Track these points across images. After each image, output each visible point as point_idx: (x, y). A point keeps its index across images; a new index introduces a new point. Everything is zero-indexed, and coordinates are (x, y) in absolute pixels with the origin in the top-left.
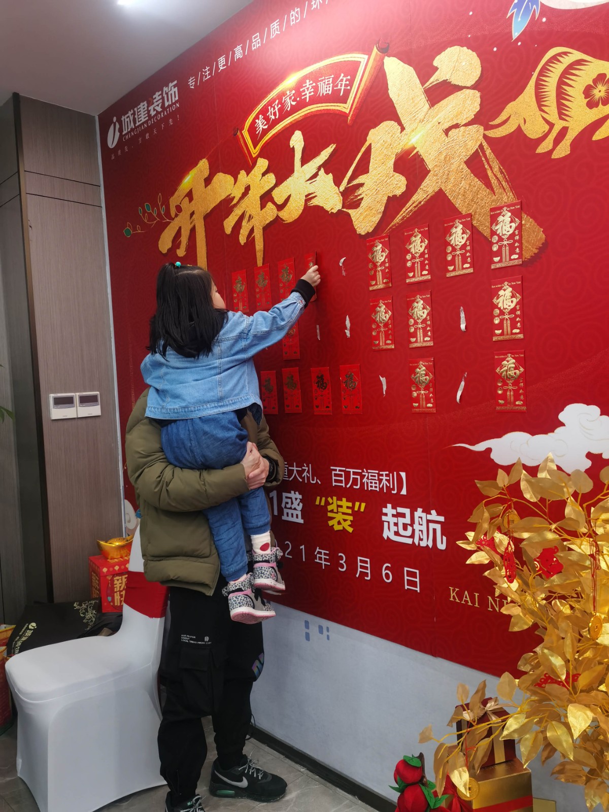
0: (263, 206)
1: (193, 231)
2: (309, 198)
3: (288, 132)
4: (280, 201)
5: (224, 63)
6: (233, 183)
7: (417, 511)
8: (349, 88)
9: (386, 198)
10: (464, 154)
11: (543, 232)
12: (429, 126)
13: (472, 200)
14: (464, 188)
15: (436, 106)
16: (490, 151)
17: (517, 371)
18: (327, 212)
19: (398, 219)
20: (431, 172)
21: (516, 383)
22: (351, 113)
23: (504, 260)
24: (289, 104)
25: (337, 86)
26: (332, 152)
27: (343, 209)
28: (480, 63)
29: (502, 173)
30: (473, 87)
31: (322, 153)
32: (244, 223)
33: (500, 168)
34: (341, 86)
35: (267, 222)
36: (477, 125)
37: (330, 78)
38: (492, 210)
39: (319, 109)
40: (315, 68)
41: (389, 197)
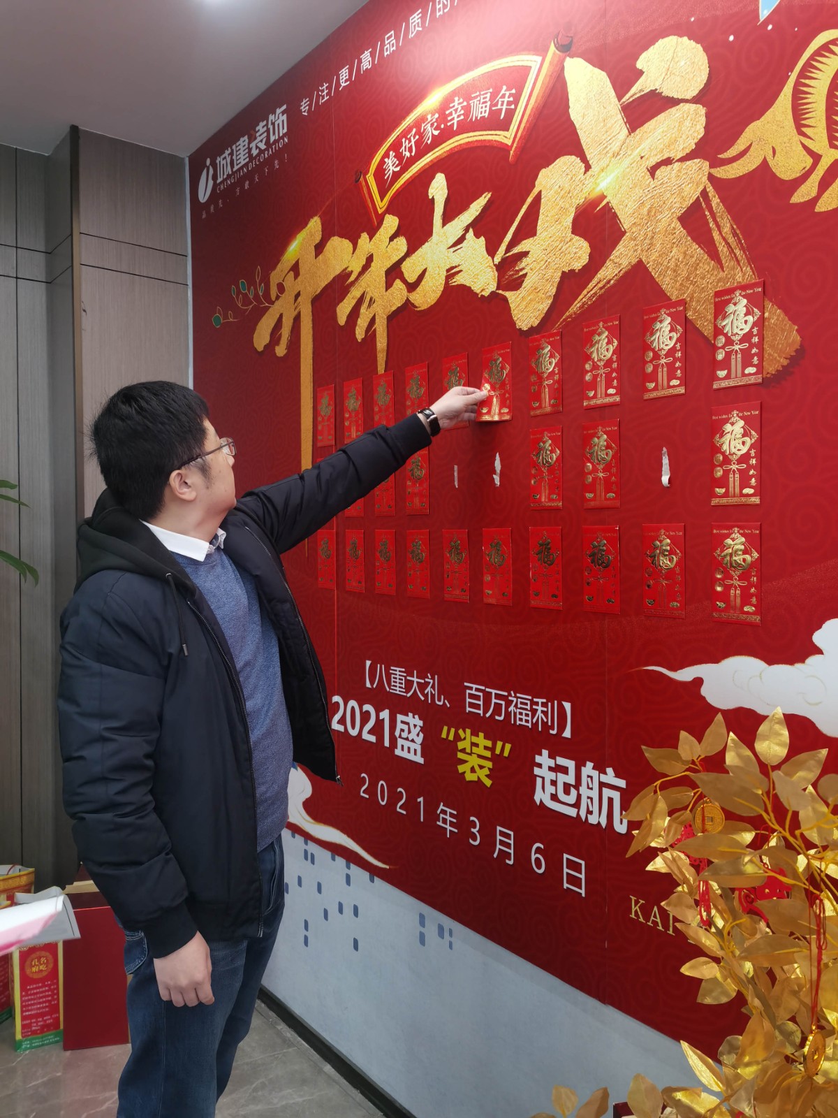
0: (389, 285)
1: (297, 319)
2: (451, 273)
3: (425, 177)
4: (411, 278)
5: (347, 77)
6: (352, 252)
7: (585, 766)
8: (513, 107)
9: (560, 274)
10: (677, 205)
11: (797, 330)
12: (627, 162)
13: (688, 278)
14: (676, 259)
15: (638, 131)
16: (719, 200)
17: (748, 557)
18: (476, 294)
19: (575, 307)
20: (627, 234)
21: (745, 576)
22: (515, 145)
23: (733, 375)
24: (430, 134)
25: (496, 105)
26: (486, 204)
27: (497, 291)
28: (707, 61)
29: (735, 234)
30: (695, 100)
31: (471, 206)
32: (363, 310)
33: (733, 227)
34: (502, 105)
35: (394, 308)
36: (699, 160)
37: (486, 93)
38: (718, 294)
39: (470, 140)
40: (467, 80)
41: (563, 273)
